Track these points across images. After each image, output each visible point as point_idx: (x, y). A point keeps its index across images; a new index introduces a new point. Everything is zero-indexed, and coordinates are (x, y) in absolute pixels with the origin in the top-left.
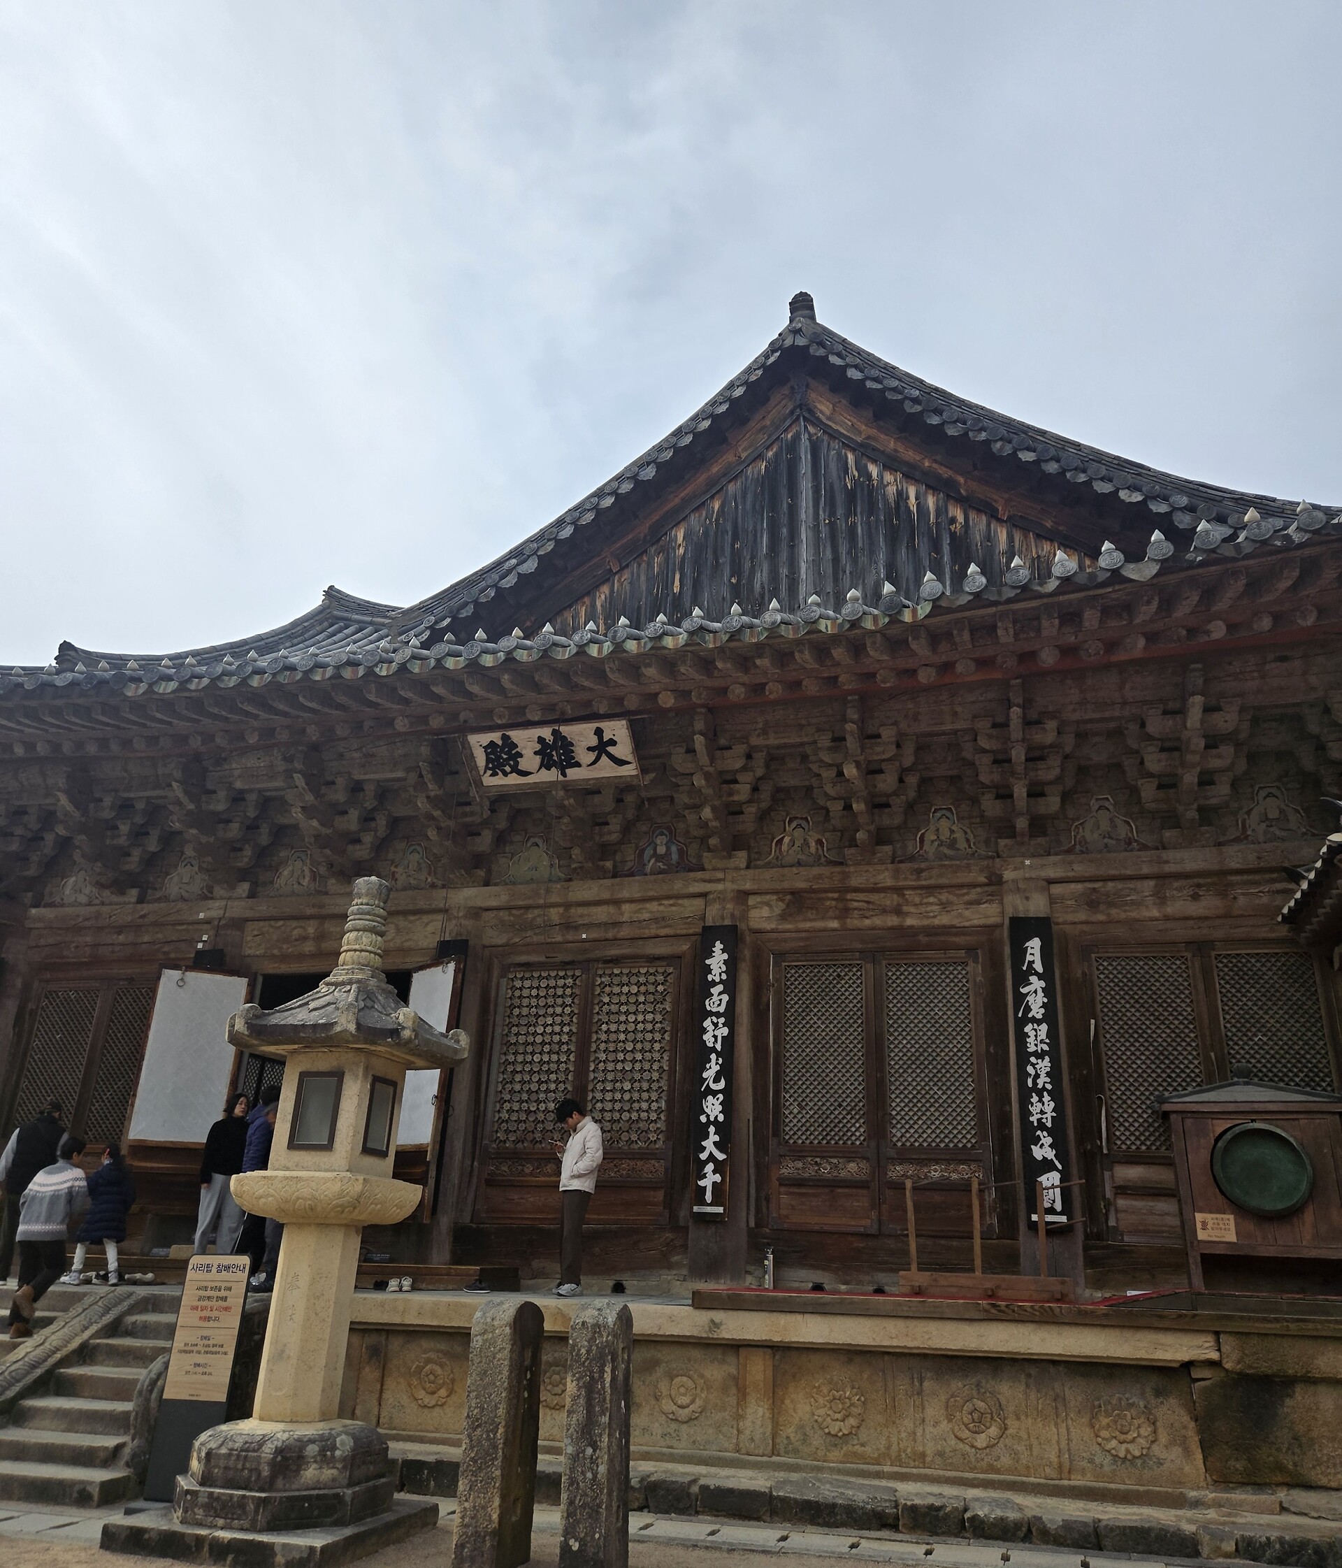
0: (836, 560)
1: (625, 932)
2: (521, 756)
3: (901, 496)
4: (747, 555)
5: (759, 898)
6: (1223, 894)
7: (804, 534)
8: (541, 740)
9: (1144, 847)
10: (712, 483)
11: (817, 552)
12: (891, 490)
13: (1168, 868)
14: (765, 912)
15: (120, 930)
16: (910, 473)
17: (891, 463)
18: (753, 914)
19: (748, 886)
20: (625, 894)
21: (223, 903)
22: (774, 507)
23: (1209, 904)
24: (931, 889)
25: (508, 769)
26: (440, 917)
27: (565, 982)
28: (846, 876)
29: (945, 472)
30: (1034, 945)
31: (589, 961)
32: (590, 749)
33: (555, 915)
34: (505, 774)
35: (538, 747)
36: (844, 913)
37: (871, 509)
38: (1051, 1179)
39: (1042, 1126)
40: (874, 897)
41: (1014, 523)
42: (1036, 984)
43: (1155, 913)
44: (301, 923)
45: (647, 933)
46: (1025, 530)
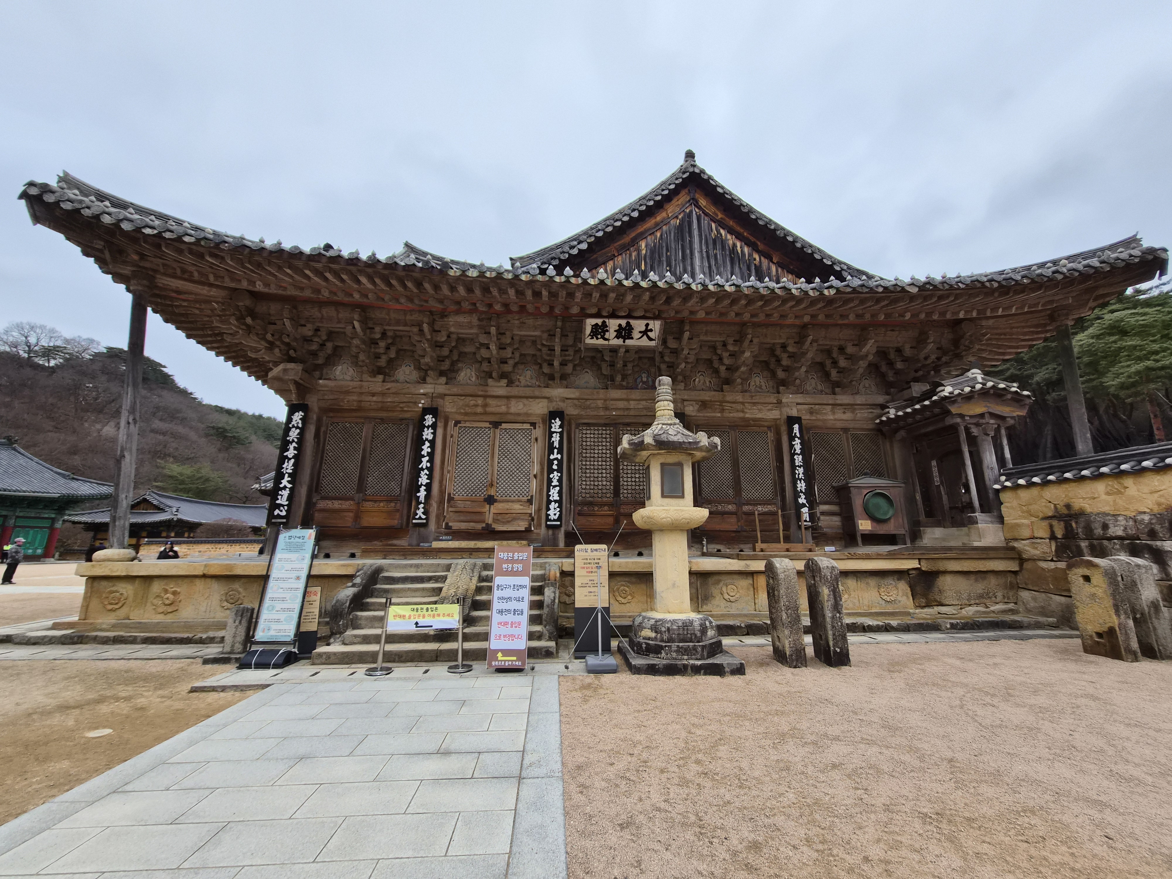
0: (710, 267)
1: (632, 413)
2: (607, 331)
3: (734, 245)
4: (673, 258)
5: (688, 403)
6: (853, 412)
7: (697, 255)
8: (620, 325)
9: (827, 394)
10: (657, 224)
11: (702, 262)
12: (731, 242)
13: (839, 402)
14: (691, 408)
15: (373, 395)
16: (739, 237)
17: (731, 231)
18: (687, 409)
19: (686, 397)
20: (633, 397)
21: (433, 386)
22: (683, 240)
23: (848, 416)
24: (754, 404)
25: (599, 336)
26: (546, 400)
27: (606, 432)
28: (724, 396)
29: (752, 239)
30: (796, 427)
31: (616, 424)
32: (640, 332)
33: (600, 403)
34: (597, 339)
35: (617, 328)
36: (722, 411)
37: (723, 248)
38: (805, 510)
39: (801, 492)
40: (733, 405)
41: (779, 265)
42: (797, 441)
43: (831, 417)
44: (474, 398)
45: (642, 414)
46: (783, 268)
